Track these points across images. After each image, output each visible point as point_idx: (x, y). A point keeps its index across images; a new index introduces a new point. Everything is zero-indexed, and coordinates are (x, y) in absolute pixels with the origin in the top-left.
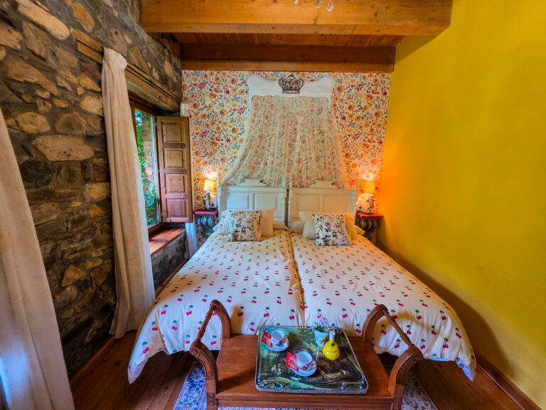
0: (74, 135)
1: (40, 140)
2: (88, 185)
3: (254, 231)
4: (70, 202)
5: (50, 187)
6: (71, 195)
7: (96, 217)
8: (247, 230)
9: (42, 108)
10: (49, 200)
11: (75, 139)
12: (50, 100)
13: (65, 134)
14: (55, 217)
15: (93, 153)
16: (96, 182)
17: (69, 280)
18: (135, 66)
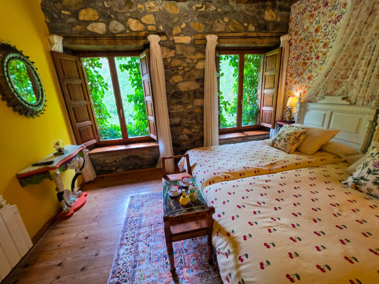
0: (191, 80)
1: (179, 84)
2: (195, 100)
3: (286, 144)
4: (188, 106)
5: (182, 100)
6: (188, 103)
7: (198, 113)
8: (283, 141)
9: (180, 73)
10: (180, 104)
11: (192, 82)
12: (183, 69)
13: (188, 81)
14: (182, 110)
15: (199, 87)
16: (199, 99)
17: (184, 132)
18: (232, 32)
